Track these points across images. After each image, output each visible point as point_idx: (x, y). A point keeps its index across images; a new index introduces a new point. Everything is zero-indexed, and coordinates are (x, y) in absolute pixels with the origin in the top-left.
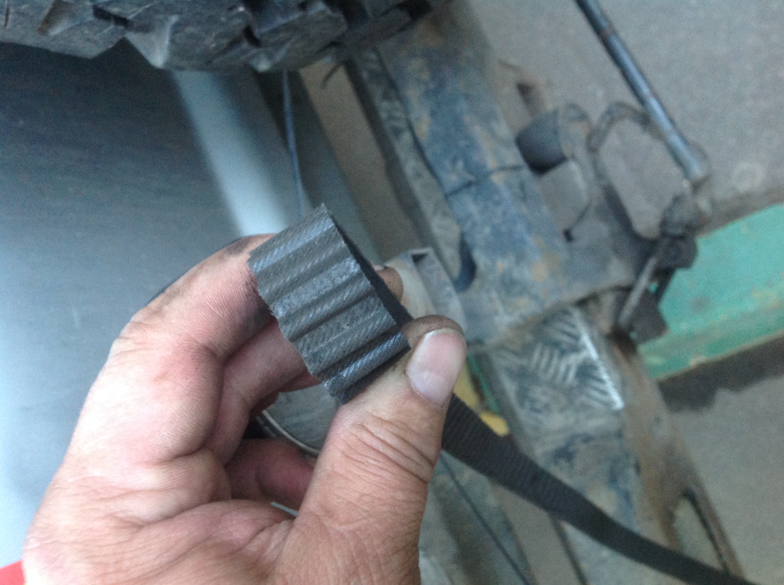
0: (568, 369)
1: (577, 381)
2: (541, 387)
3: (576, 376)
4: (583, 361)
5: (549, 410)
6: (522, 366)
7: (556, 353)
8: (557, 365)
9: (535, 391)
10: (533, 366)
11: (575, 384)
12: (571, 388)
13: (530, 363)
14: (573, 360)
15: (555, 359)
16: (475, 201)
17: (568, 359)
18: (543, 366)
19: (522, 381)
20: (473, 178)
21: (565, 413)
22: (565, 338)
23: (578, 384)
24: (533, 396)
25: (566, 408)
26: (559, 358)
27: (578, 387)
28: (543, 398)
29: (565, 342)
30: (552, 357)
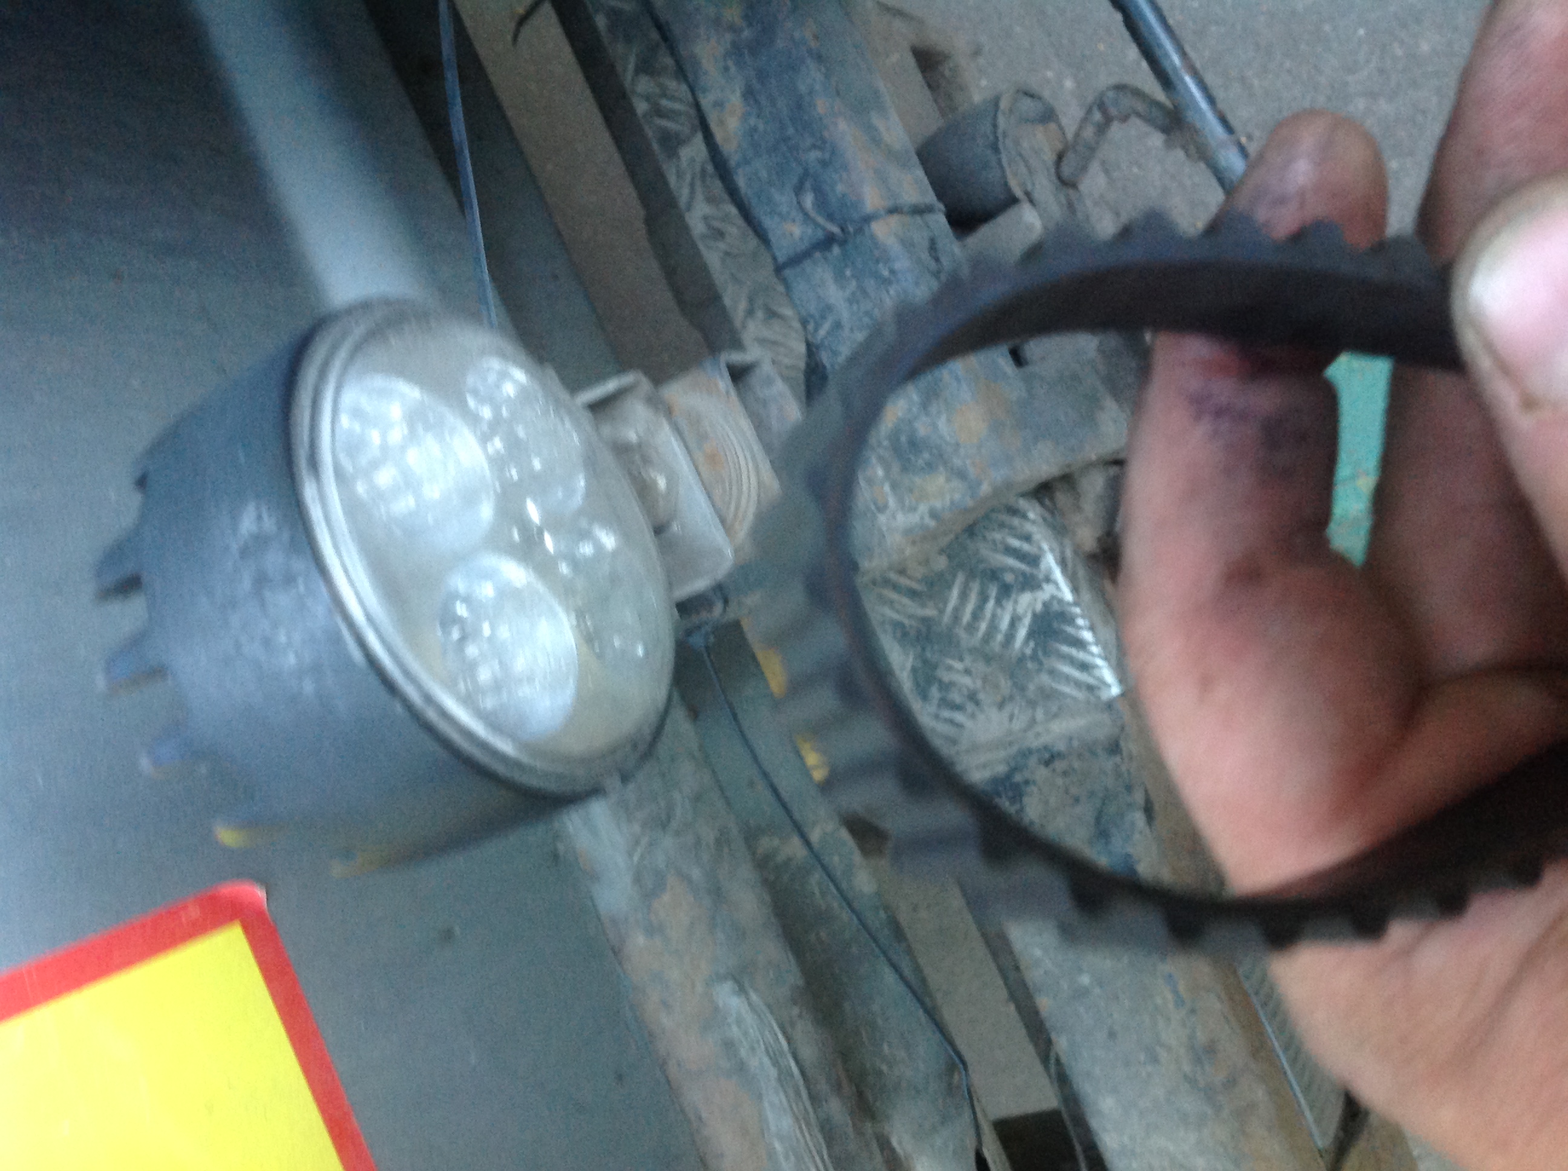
0: (1015, 621)
1: (1032, 644)
2: (961, 659)
3: (1031, 635)
4: (1046, 605)
5: (977, 703)
6: (925, 620)
7: (993, 591)
8: (994, 616)
9: (950, 668)
10: (946, 618)
11: (1028, 651)
12: (1022, 659)
13: (942, 612)
14: (1027, 603)
15: (991, 604)
16: (839, 277)
17: (1016, 602)
18: (967, 617)
19: (923, 649)
20: (835, 229)
21: (1008, 708)
22: (1011, 562)
23: (1035, 651)
24: (946, 677)
25: (1011, 698)
26: (999, 602)
27: (1034, 657)
28: (966, 681)
29: (1012, 570)
30: (984, 599)
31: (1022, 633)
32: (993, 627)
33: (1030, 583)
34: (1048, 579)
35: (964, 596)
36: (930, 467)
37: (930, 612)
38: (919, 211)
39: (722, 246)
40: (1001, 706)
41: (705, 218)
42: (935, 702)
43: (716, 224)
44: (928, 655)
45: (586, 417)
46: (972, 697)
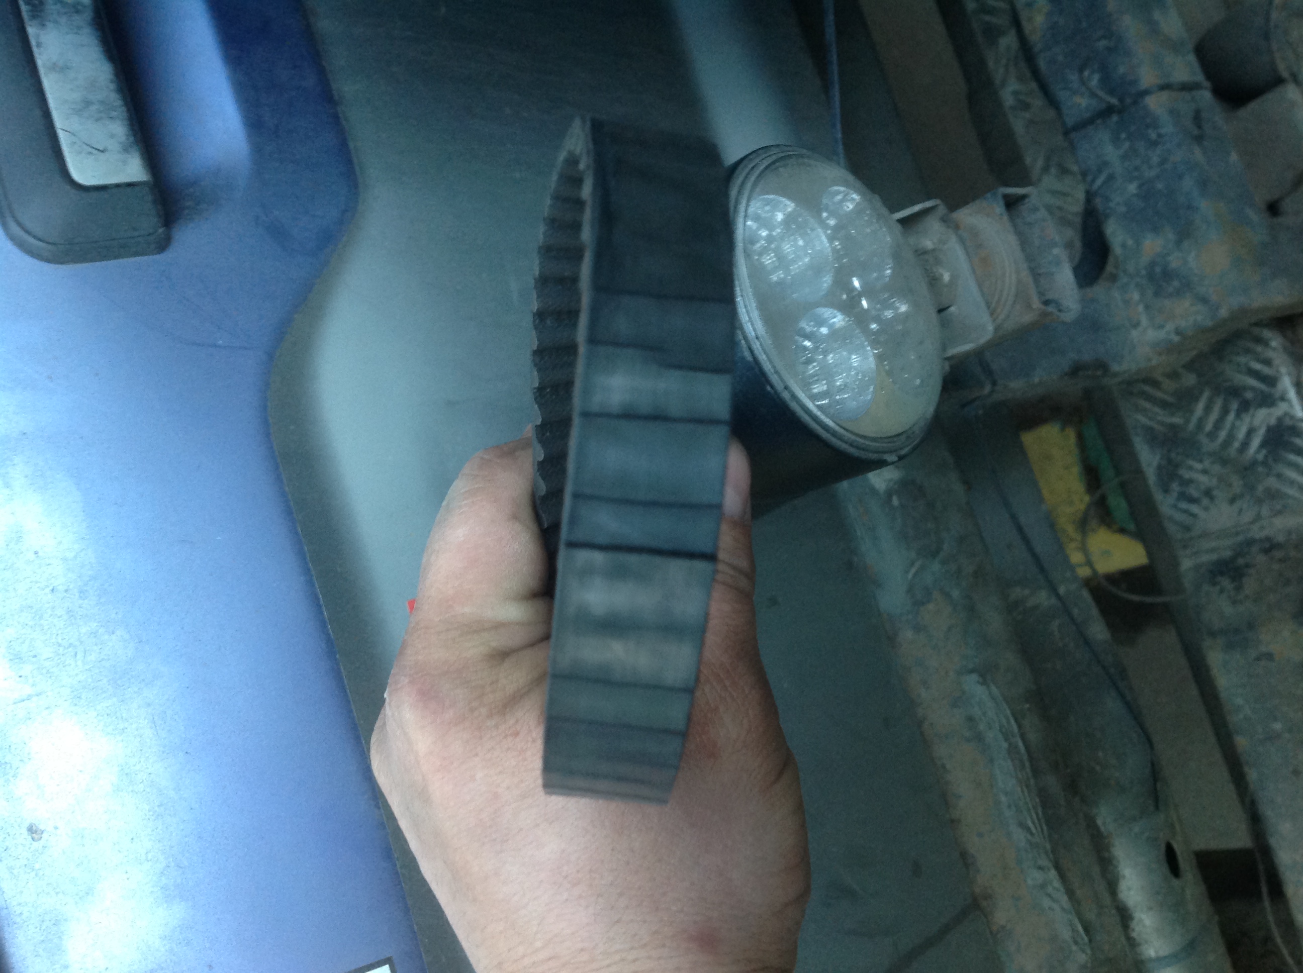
0: (1251, 432)
1: (1264, 452)
2: (1201, 461)
3: (1264, 444)
4: (1280, 420)
5: (1212, 498)
6: (1173, 426)
7: (1234, 406)
8: (1233, 427)
9: (1191, 468)
10: (1191, 426)
11: (1260, 457)
12: (1254, 463)
13: (1188, 421)
14: (1263, 418)
15: (1231, 417)
16: (1116, 141)
17: (1253, 416)
18: (1209, 427)
19: (1169, 451)
20: (1114, 101)
21: (1238, 504)
22: (1252, 382)
23: (1266, 457)
24: (1187, 475)
25: (1242, 496)
26: (1238, 415)
27: (1265, 463)
28: (1203, 479)
29: (1253, 389)
30: (1225, 411)
31: (1256, 442)
32: (1231, 437)
33: (1267, 400)
34: (1283, 398)
35: (1208, 409)
36: (1178, 293)
37: (1177, 420)
38: (1187, 87)
39: (1027, 115)
40: (1232, 501)
41: (1015, 93)
42: (1175, 495)
43: (1022, 97)
44: (1173, 455)
45: (898, 228)
46: (1208, 493)
